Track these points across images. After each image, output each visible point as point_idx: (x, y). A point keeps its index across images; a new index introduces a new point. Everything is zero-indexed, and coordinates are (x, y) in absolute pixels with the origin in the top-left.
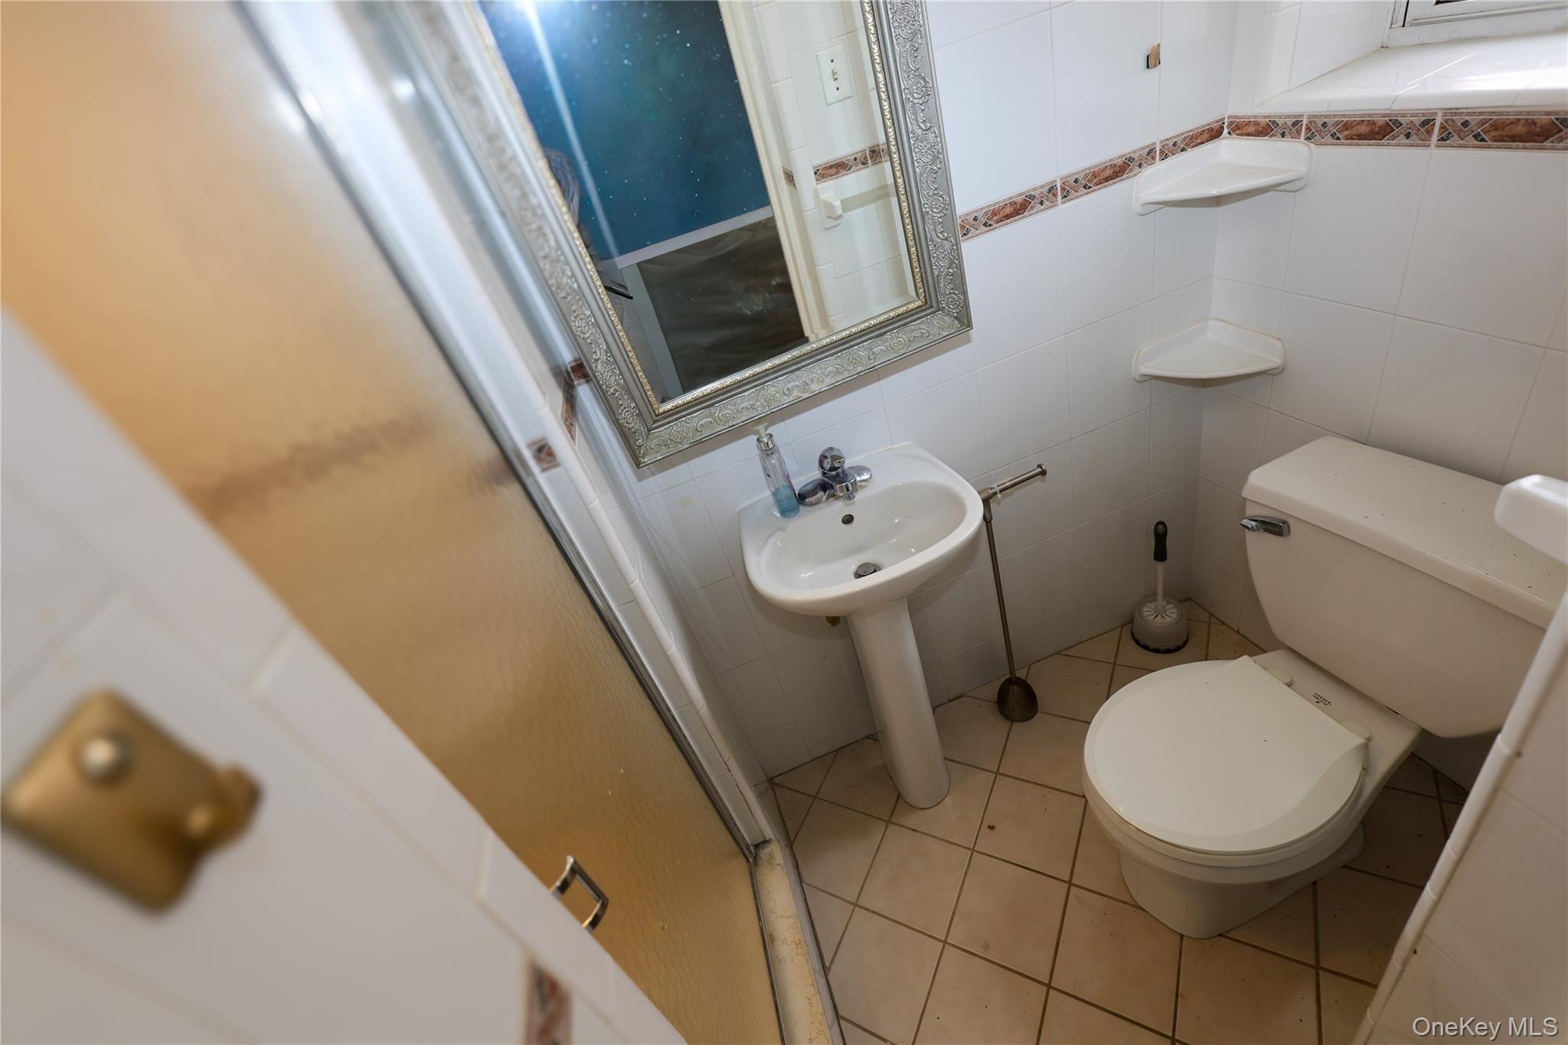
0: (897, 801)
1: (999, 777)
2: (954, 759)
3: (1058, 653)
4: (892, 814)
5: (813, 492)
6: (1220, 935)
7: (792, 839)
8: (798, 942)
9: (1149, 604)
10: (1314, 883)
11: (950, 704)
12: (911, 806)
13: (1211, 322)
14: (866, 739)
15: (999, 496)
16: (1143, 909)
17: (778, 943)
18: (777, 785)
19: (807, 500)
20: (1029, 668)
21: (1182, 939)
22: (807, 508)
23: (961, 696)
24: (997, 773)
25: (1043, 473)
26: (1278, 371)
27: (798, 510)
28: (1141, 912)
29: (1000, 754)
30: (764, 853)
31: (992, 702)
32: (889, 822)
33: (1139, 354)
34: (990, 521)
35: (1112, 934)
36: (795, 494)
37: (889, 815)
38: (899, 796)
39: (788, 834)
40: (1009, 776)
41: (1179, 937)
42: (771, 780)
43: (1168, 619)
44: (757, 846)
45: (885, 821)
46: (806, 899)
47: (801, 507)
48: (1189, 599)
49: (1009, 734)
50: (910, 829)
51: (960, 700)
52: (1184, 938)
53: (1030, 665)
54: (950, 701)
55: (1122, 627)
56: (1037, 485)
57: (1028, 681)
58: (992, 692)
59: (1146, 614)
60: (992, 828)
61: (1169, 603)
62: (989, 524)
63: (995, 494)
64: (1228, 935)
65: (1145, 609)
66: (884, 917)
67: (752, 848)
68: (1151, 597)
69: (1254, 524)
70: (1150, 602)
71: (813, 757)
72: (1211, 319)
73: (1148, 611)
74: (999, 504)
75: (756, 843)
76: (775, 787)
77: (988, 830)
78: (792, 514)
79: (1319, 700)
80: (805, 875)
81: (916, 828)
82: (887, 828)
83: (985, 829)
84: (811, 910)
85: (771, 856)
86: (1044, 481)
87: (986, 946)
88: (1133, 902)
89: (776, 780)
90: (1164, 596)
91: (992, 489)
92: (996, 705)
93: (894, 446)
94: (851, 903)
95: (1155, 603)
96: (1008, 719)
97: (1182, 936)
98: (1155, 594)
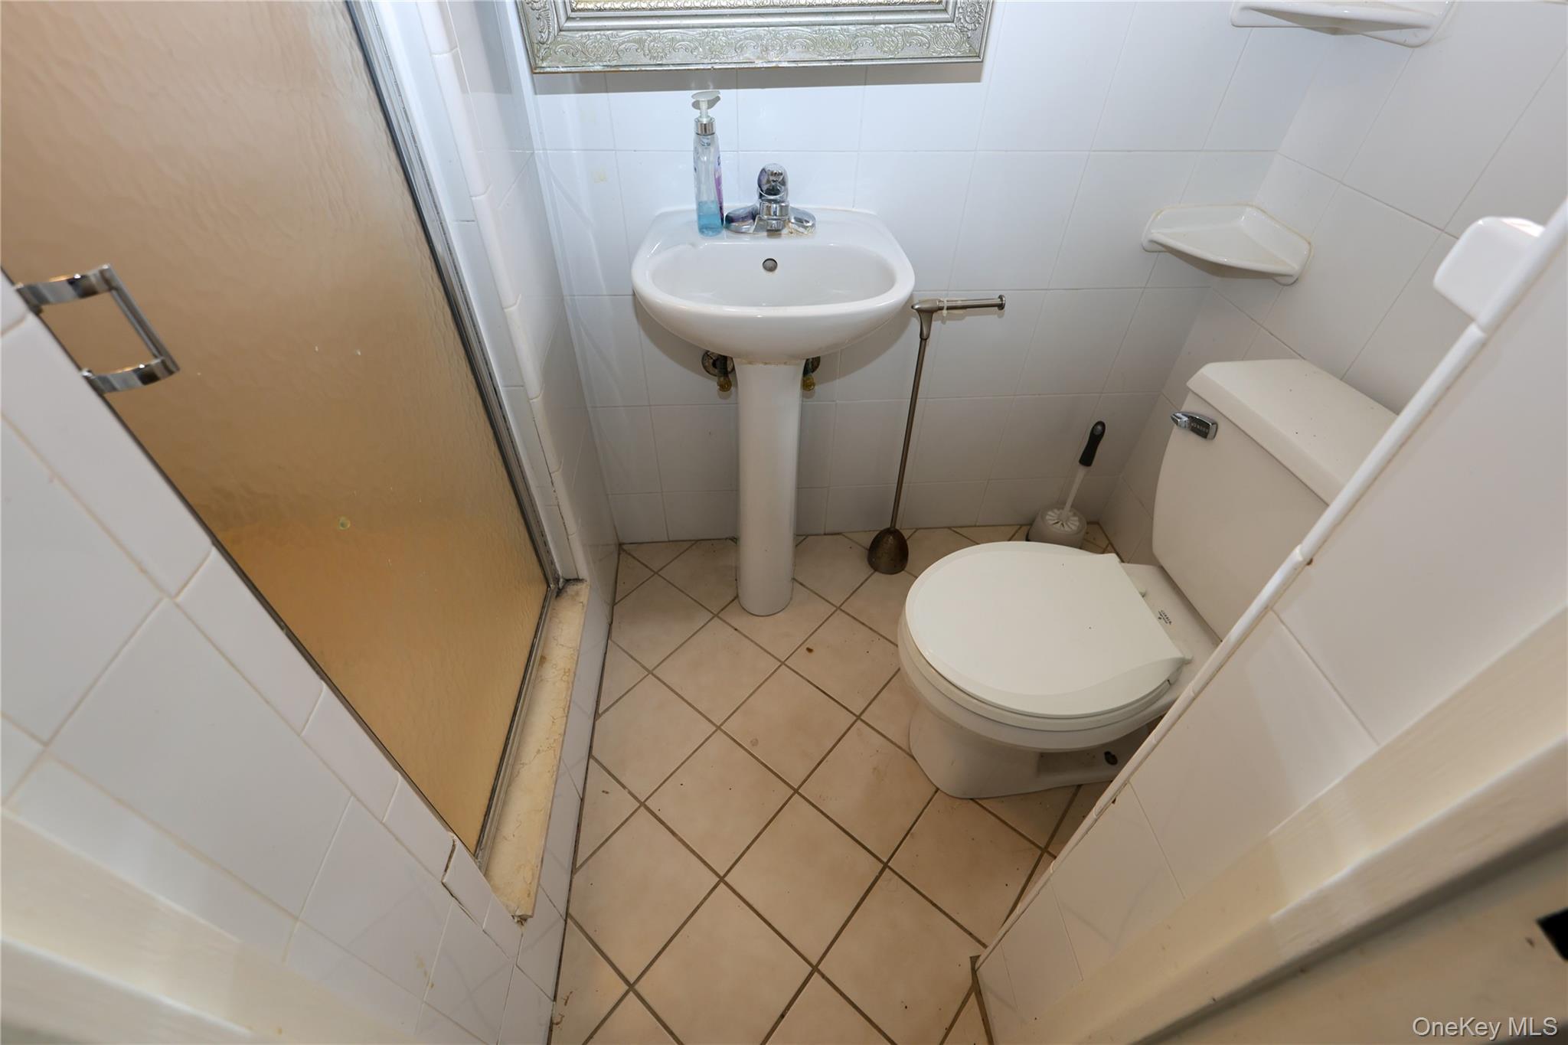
0: (733, 600)
1: (838, 612)
2: (804, 583)
3: (949, 528)
4: (722, 610)
5: (744, 219)
6: (971, 799)
7: (616, 601)
8: (567, 670)
9: (1056, 511)
10: (1079, 786)
11: (825, 537)
12: (743, 608)
13: (1248, 209)
14: (730, 541)
15: (945, 312)
16: (914, 759)
17: (547, 666)
18: (624, 550)
19: (734, 224)
20: (915, 532)
21: (936, 792)
22: (730, 234)
23: (838, 534)
24: (839, 608)
25: (1001, 306)
26: (1291, 280)
27: (719, 232)
28: (911, 759)
29: (849, 594)
30: (572, 589)
31: (864, 548)
32: (716, 615)
33: (1157, 215)
34: (926, 339)
35: (875, 769)
36: (722, 215)
37: (719, 610)
38: (737, 597)
39: (615, 592)
40: (848, 614)
41: (934, 790)
42: (620, 545)
43: (1066, 528)
44: (567, 581)
45: (712, 613)
46: (606, 653)
47: (725, 232)
48: (1097, 523)
49: (866, 580)
50: (733, 627)
51: (835, 537)
52: (939, 792)
53: (917, 529)
54: (825, 534)
55: (1021, 526)
56: (990, 318)
57: (908, 542)
58: (867, 540)
59: (1048, 517)
60: (810, 650)
61: (1075, 515)
62: (923, 343)
63: (941, 309)
64: (980, 802)
65: (1050, 513)
66: (672, 690)
67: (561, 580)
68: (1060, 504)
69: (1185, 419)
70: (1059, 509)
71: (671, 539)
72: (1252, 206)
73: (1051, 517)
74: (943, 322)
75: (568, 578)
76: (621, 552)
77: (807, 652)
78: (711, 233)
79: (1163, 617)
80: (614, 634)
81: (738, 628)
82: (711, 620)
83: (803, 649)
84: (606, 664)
85: (577, 594)
86: (1000, 317)
87: (755, 743)
88: (908, 751)
89: (625, 547)
90: (1072, 506)
91: (940, 301)
92: (867, 552)
93: (854, 210)
94: (647, 669)
95: (1061, 511)
96: (872, 567)
97: (937, 790)
98: (1064, 503)
